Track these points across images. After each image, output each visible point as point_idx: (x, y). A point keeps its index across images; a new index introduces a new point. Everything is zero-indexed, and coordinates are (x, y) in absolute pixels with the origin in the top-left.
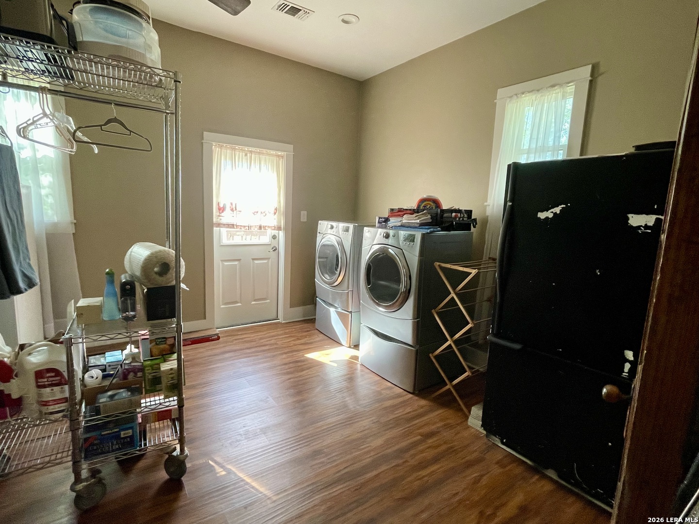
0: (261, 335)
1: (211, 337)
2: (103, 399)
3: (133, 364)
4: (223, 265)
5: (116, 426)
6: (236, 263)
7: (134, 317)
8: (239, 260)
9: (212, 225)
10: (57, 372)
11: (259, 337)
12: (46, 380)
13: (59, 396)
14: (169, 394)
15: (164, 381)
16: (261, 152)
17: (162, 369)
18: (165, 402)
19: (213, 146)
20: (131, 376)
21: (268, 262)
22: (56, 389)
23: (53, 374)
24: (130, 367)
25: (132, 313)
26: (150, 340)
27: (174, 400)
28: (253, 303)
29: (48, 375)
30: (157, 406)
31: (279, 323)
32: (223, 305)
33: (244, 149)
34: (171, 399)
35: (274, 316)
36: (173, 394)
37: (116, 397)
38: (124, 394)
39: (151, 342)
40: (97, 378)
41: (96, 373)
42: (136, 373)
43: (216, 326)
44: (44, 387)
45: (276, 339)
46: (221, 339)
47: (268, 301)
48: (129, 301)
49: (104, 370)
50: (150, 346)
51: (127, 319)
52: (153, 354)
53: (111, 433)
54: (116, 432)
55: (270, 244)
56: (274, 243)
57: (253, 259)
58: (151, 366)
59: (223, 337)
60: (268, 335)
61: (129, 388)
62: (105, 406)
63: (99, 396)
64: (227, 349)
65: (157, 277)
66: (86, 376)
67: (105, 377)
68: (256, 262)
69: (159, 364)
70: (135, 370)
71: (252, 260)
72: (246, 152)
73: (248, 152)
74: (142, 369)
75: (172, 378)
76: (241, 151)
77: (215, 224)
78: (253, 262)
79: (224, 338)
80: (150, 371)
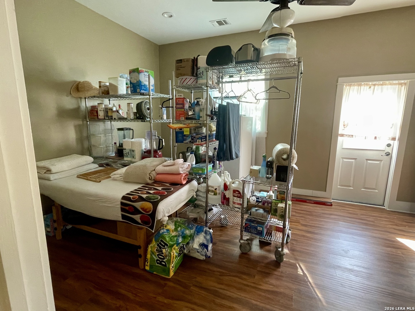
0: (363, 212)
1: (327, 203)
2: (254, 210)
3: (268, 199)
4: (343, 161)
5: (257, 224)
6: (353, 161)
7: (271, 178)
8: (355, 159)
9: (337, 135)
10: (239, 193)
11: (361, 213)
12: (235, 194)
13: (239, 202)
14: (281, 219)
15: (279, 211)
16: (384, 83)
17: (278, 206)
18: (277, 222)
19: (345, 86)
20: (266, 204)
21: (380, 164)
22: (238, 199)
23: (238, 193)
24: (266, 200)
25: (270, 176)
26: (277, 191)
27: (281, 223)
28: (363, 189)
29: (236, 192)
30: (273, 222)
31: (384, 209)
32: (339, 186)
33: (368, 84)
34: (281, 222)
35: (381, 203)
36: (282, 220)
37: (258, 211)
38: (261, 211)
39: (278, 192)
40: (254, 200)
41: (254, 198)
42: (268, 204)
43: (332, 197)
44: (235, 196)
45: (375, 219)
46: (333, 206)
47: (377, 191)
48: (269, 170)
49: (257, 198)
50: (277, 193)
51: (268, 178)
52: (278, 198)
53: (254, 225)
54: (256, 226)
55: (384, 150)
56: (388, 150)
57: (367, 160)
58: (275, 203)
59: (334, 205)
60: (370, 214)
61: (264, 210)
62: (253, 213)
63: (253, 208)
64: (335, 213)
65: (283, 161)
66: (250, 198)
67: (257, 201)
68: (369, 162)
69: (278, 203)
70: (268, 203)
71: (365, 160)
72: (370, 85)
73: (372, 85)
74: (271, 203)
75: (282, 212)
76: (366, 86)
77: (340, 134)
78: (366, 161)
79: (336, 207)
80: (274, 205)
